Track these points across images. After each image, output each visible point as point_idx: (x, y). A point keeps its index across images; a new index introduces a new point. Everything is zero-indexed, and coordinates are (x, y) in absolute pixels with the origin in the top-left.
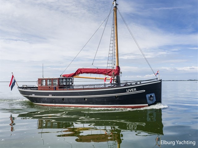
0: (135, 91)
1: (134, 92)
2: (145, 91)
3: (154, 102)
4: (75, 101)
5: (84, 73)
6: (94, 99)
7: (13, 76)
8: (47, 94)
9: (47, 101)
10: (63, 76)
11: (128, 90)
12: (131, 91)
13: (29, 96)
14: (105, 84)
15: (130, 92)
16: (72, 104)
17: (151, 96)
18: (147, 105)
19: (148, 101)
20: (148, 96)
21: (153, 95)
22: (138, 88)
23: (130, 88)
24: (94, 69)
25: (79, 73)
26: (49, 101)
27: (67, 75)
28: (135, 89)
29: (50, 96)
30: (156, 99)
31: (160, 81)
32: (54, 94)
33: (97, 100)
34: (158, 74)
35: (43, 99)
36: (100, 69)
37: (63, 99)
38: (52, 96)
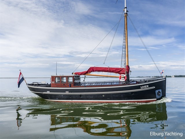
0: (148, 87)
1: (146, 88)
2: (155, 87)
3: (161, 97)
4: (92, 97)
5: (95, 71)
6: (111, 95)
7: (21, 73)
8: (64, 91)
9: (63, 97)
10: (75, 74)
11: (142, 87)
12: (145, 88)
13: (43, 93)
14: (120, 82)
15: (143, 88)
16: (90, 100)
17: (159, 92)
18: (156, 99)
19: (157, 96)
20: (157, 91)
21: (160, 91)
22: (150, 85)
23: (144, 85)
24: (106, 68)
25: (92, 71)
26: (66, 98)
27: (79, 73)
28: (148, 86)
29: (67, 93)
30: (162, 94)
31: (165, 79)
32: (70, 91)
33: (114, 95)
34: (162, 73)
35: (60, 96)
36: (111, 68)
37: (80, 95)
38: (69, 92)
